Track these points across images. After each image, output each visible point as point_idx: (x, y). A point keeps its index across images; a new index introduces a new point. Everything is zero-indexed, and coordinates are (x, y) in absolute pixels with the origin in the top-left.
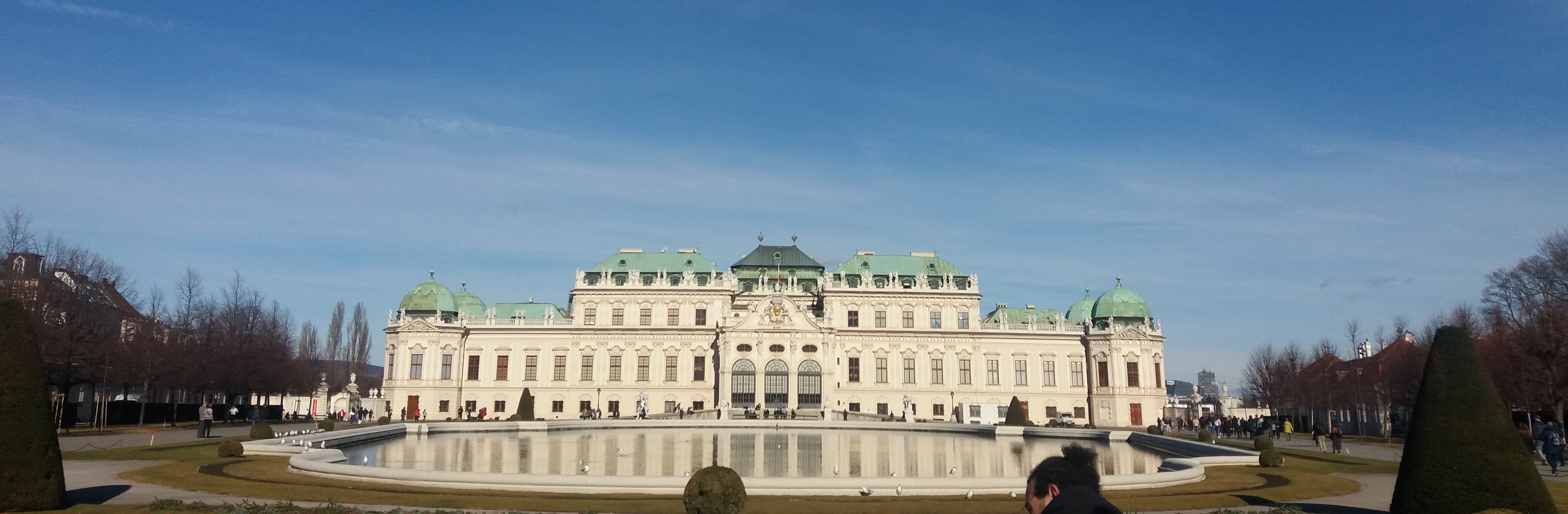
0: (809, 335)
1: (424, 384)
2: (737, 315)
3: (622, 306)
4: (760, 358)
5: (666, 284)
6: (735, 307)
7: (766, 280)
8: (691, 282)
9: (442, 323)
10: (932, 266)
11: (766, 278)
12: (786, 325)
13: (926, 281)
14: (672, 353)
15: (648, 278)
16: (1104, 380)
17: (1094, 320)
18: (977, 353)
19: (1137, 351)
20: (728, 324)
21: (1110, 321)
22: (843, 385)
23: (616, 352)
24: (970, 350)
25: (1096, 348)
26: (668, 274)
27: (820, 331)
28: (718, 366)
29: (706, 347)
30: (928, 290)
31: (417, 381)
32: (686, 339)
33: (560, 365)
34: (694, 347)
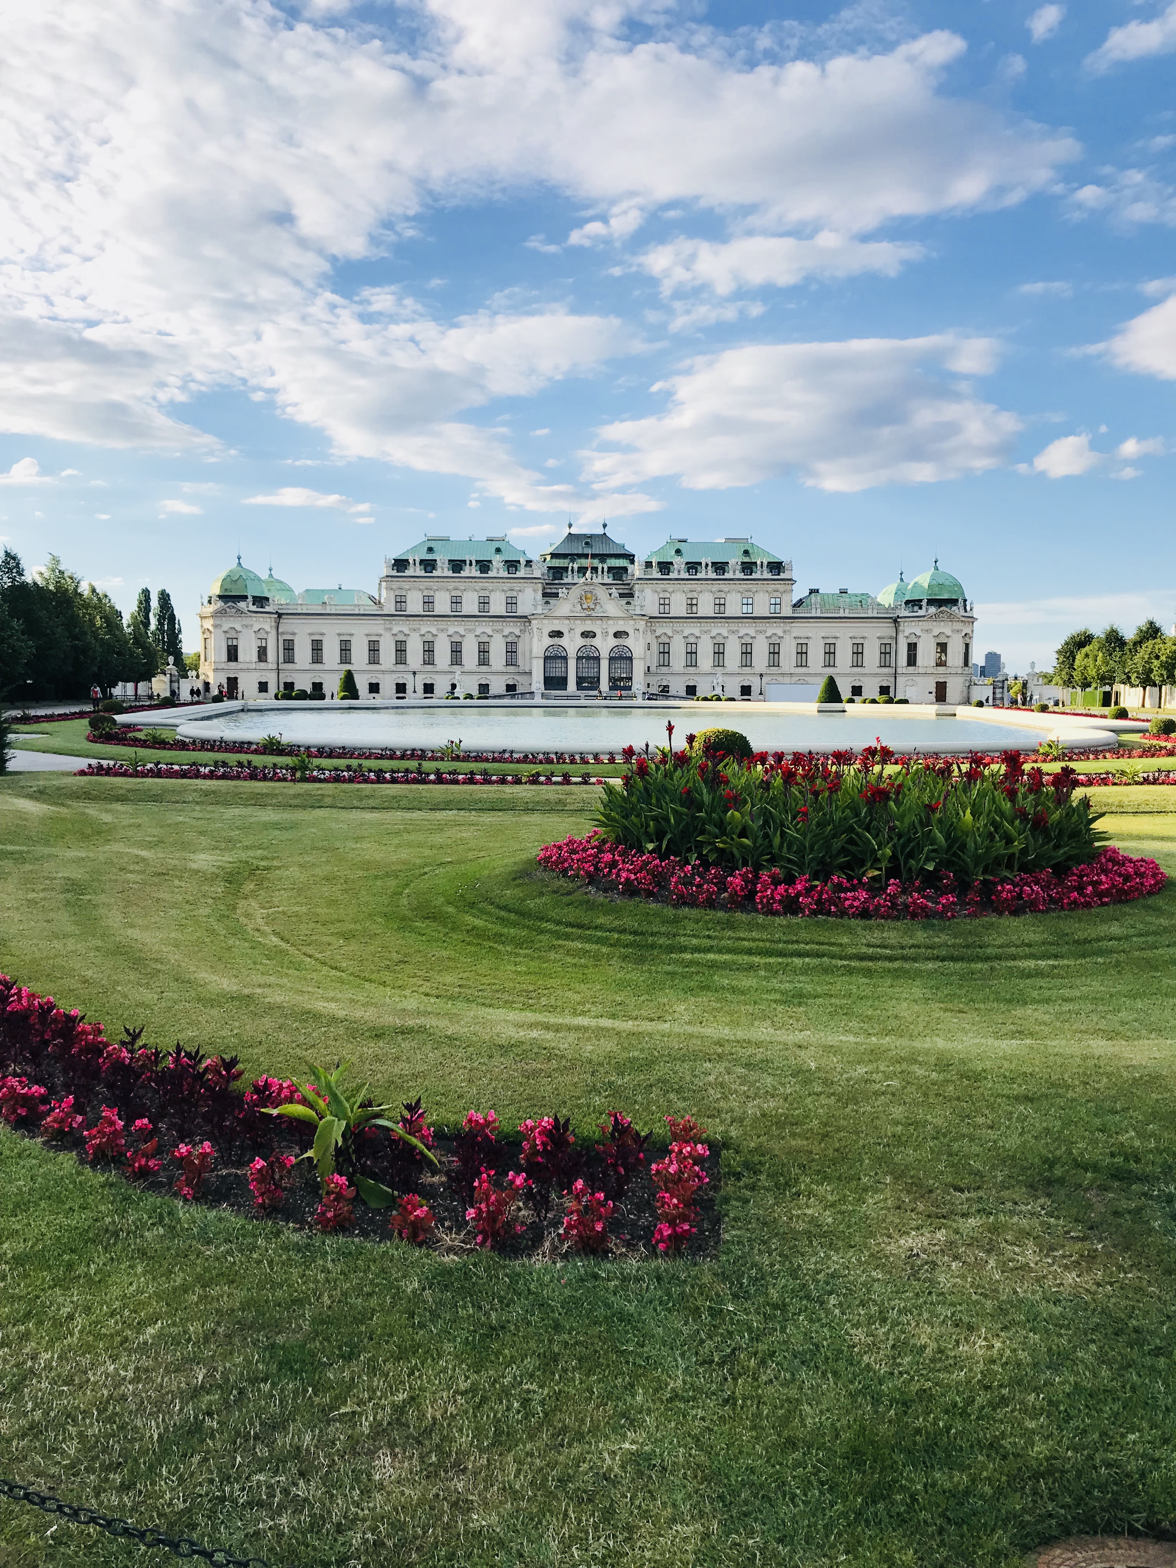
0: (621, 622)
1: (240, 666)
2: (547, 603)
3: (432, 593)
4: (572, 644)
5: (474, 572)
6: (545, 595)
7: (576, 569)
8: (501, 571)
9: (254, 608)
10: (746, 552)
11: (576, 566)
12: (598, 611)
13: (739, 567)
14: (486, 639)
15: (457, 566)
16: (912, 661)
17: (907, 602)
18: (787, 637)
19: (948, 632)
20: (539, 610)
21: (924, 603)
22: (653, 669)
23: (429, 638)
24: (781, 634)
25: (908, 629)
26: (477, 562)
27: (631, 617)
28: (531, 651)
29: (518, 633)
30: (742, 576)
31: (234, 664)
32: (498, 625)
33: (374, 649)
34: (506, 633)
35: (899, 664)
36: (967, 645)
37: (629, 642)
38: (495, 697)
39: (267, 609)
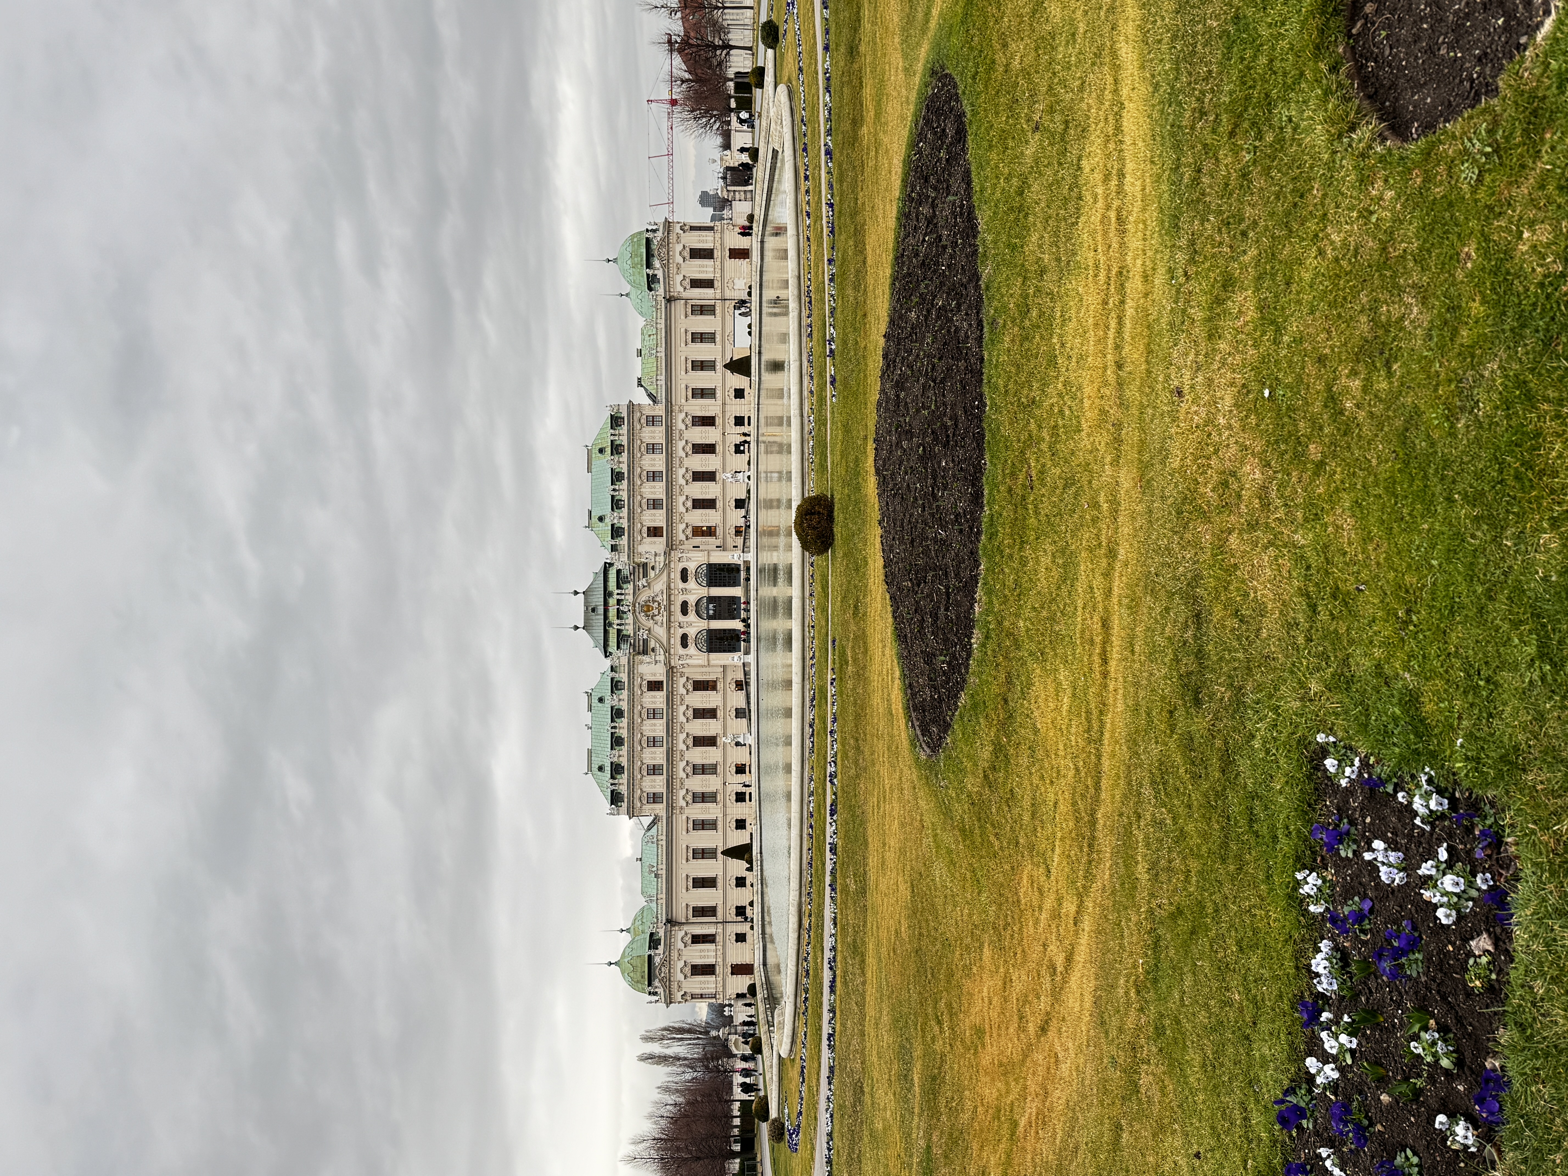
0: (672, 576)
1: (720, 962)
2: (653, 650)
3: (645, 767)
4: (695, 625)
5: (623, 724)
6: (645, 652)
7: (619, 621)
8: (621, 697)
9: (661, 948)
10: (601, 451)
11: (617, 621)
12: (663, 599)
13: (616, 457)
14: (690, 713)
15: (617, 742)
16: (708, 284)
17: (650, 289)
18: (686, 409)
19: (679, 248)
20: (661, 658)
21: (651, 272)
22: (719, 542)
23: (689, 769)
24: (683, 415)
25: (678, 289)
26: (613, 721)
27: (667, 565)
28: (702, 666)
29: (684, 679)
30: (625, 455)
31: (717, 968)
32: (677, 700)
33: (702, 825)
34: (683, 691)
35: (712, 296)
36: (693, 228)
37: (692, 567)
38: (748, 703)
39: (661, 933)
